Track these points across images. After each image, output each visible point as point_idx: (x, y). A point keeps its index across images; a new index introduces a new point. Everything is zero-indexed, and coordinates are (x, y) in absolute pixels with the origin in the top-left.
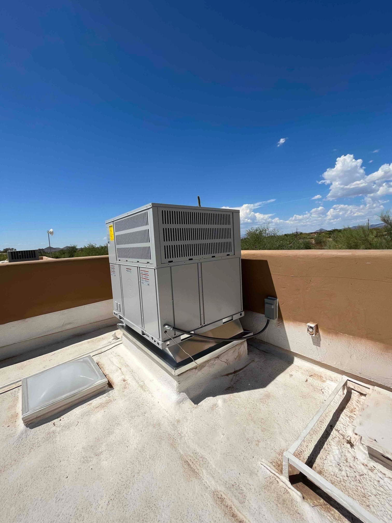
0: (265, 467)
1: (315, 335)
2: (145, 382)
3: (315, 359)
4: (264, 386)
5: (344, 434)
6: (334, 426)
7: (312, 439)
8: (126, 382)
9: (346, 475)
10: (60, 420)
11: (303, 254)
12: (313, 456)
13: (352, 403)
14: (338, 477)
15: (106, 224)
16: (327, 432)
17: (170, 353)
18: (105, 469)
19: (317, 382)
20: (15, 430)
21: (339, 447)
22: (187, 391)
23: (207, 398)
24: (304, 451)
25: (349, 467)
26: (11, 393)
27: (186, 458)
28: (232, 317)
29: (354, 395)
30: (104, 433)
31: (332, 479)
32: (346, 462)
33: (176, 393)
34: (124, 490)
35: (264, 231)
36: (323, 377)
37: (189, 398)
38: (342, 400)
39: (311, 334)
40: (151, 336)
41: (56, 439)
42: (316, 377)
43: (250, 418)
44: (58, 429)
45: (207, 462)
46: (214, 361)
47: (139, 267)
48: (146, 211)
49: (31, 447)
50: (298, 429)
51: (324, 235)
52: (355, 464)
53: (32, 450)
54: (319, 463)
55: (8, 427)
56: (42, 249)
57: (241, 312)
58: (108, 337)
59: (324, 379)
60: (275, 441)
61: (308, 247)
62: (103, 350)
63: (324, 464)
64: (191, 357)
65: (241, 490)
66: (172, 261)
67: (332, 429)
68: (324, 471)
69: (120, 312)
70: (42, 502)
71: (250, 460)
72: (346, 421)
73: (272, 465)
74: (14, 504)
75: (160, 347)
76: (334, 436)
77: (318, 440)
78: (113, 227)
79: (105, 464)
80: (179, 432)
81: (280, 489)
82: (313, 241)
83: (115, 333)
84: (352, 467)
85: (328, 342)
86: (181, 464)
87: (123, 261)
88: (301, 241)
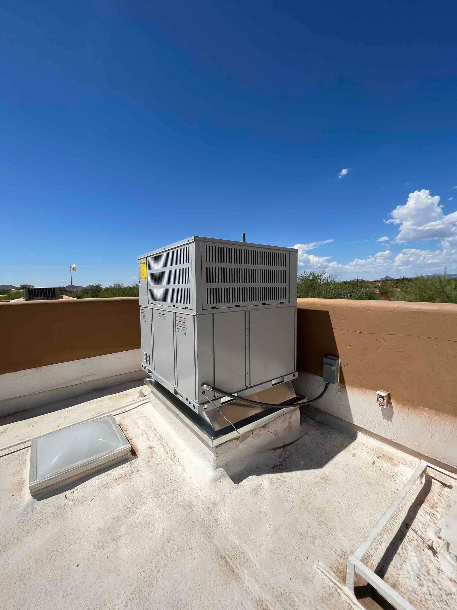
0: (323, 572)
1: (386, 407)
2: (175, 451)
3: (385, 436)
4: (320, 466)
5: (423, 536)
6: (411, 525)
7: (382, 540)
8: (153, 449)
9: (428, 593)
10: (73, 492)
11: (375, 306)
12: (384, 563)
13: (433, 496)
14: (417, 595)
15: (138, 260)
16: (402, 532)
17: (207, 419)
18: (124, 559)
19: (387, 465)
20: (20, 501)
21: (418, 553)
22: (226, 467)
23: (250, 477)
24: (373, 555)
25: (432, 582)
26: (18, 455)
27: (223, 552)
28: (283, 379)
29: (436, 485)
30: (125, 513)
31: (410, 596)
32: (428, 575)
33: (212, 467)
34: (146, 589)
35: (319, 276)
36: (394, 460)
37: (229, 475)
38: (420, 491)
39: (380, 405)
40: (185, 396)
41: (68, 516)
42: (386, 459)
43: (304, 506)
44: (70, 503)
45: (250, 560)
46: (259, 431)
47: (175, 313)
48: (187, 246)
49: (37, 523)
50: (364, 526)
51: (391, 284)
52: (439, 578)
53: (38, 528)
54: (393, 573)
55: (12, 496)
56: (63, 287)
57: (295, 372)
58: (133, 393)
59: (396, 462)
60: (334, 539)
61: (371, 297)
62: (127, 409)
63: (399, 575)
64: (233, 425)
65: (292, 601)
66: (215, 307)
67: (408, 528)
68: (399, 584)
69: (149, 364)
70: (46, 595)
71: (303, 561)
72: (425, 519)
73: (332, 571)
74: (12, 595)
75: (196, 411)
76: (411, 537)
77: (390, 542)
78: (146, 264)
79: (124, 552)
80: (216, 517)
81: (342, 604)
82: (377, 291)
83: (142, 389)
84: (435, 583)
85: (403, 415)
86: (217, 559)
87: (156, 305)
88: (363, 290)
